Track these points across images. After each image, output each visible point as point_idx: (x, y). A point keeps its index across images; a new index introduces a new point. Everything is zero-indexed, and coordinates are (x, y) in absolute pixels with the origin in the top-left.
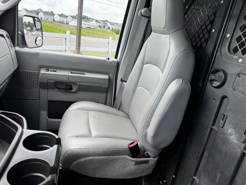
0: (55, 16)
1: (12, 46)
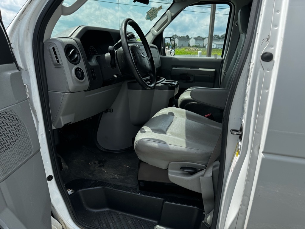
0: (190, 41)
1: (159, 54)
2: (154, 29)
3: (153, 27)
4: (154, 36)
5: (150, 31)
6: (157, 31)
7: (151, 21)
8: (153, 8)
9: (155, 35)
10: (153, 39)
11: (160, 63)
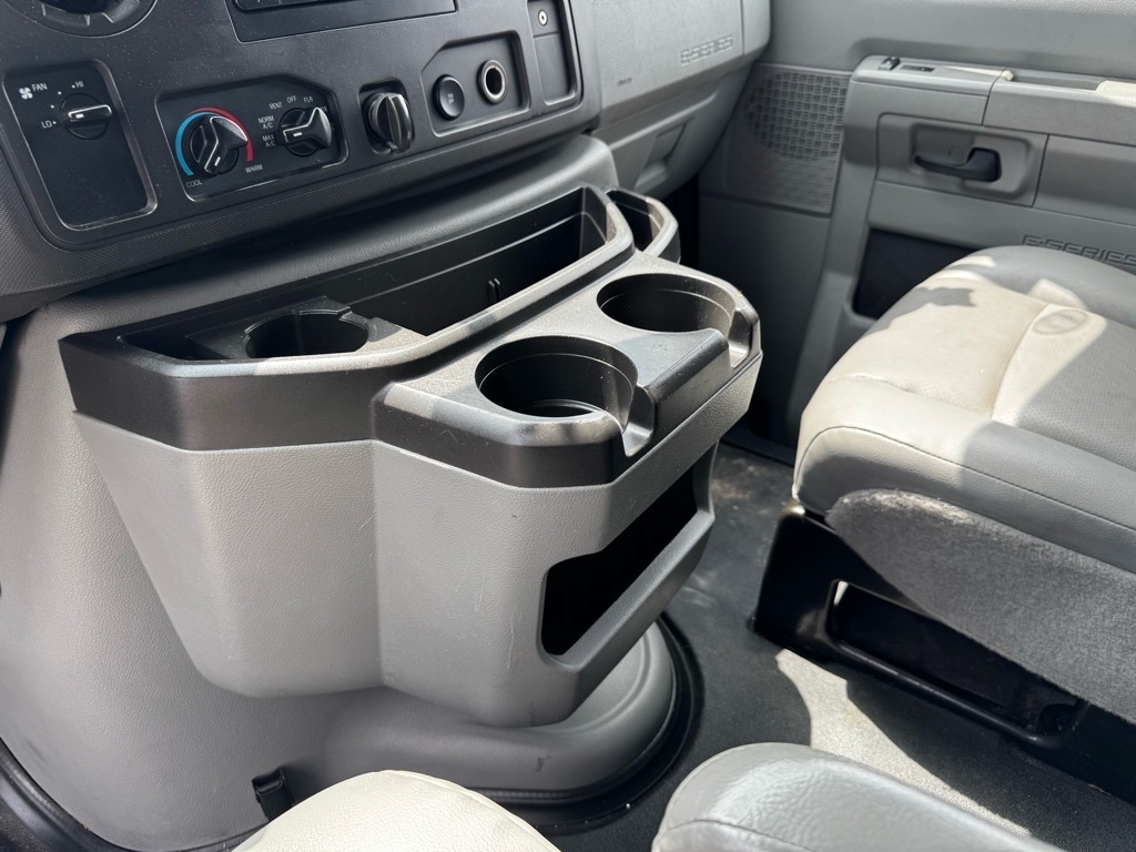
11: (746, 21)
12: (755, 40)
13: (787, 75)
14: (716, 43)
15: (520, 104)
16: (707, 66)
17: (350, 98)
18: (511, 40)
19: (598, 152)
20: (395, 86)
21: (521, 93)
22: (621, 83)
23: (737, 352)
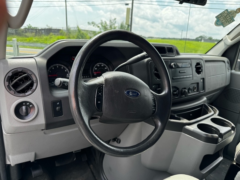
1: (229, 69)
2: (228, 37)
3: (228, 35)
4: (226, 46)
5: (222, 39)
6: (231, 40)
7: (224, 27)
8: (227, 10)
9: (228, 45)
10: (224, 49)
11: (227, 80)
12: (227, 83)
13: (232, 89)
14: (222, 84)
15: (197, 92)
16: (220, 87)
17: (180, 89)
18: (198, 84)
19: (205, 99)
20: (185, 88)
21: (198, 90)
22: (209, 89)
23: (233, 132)
